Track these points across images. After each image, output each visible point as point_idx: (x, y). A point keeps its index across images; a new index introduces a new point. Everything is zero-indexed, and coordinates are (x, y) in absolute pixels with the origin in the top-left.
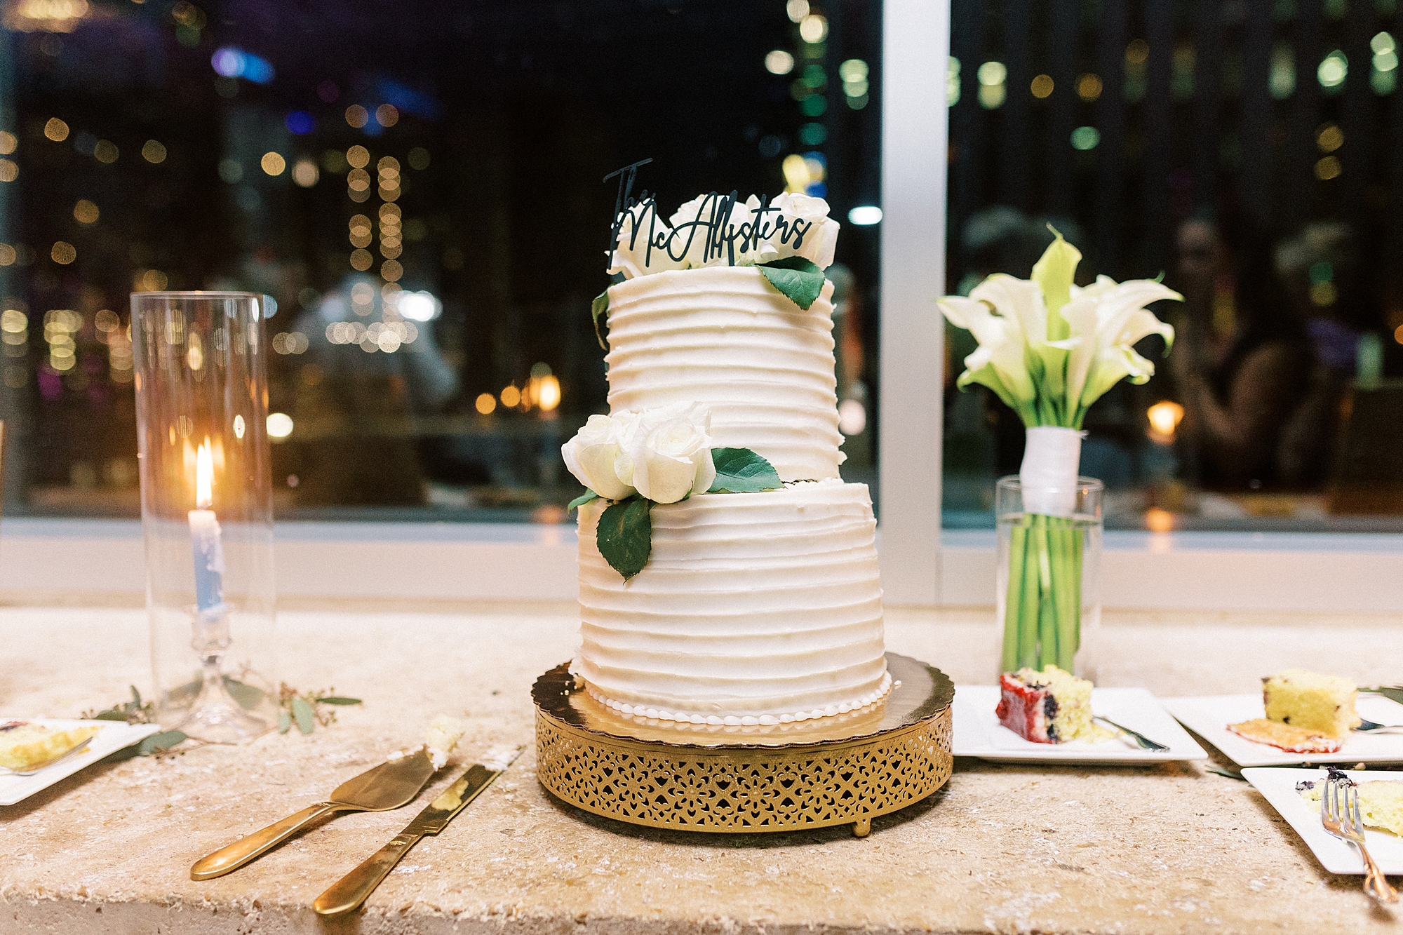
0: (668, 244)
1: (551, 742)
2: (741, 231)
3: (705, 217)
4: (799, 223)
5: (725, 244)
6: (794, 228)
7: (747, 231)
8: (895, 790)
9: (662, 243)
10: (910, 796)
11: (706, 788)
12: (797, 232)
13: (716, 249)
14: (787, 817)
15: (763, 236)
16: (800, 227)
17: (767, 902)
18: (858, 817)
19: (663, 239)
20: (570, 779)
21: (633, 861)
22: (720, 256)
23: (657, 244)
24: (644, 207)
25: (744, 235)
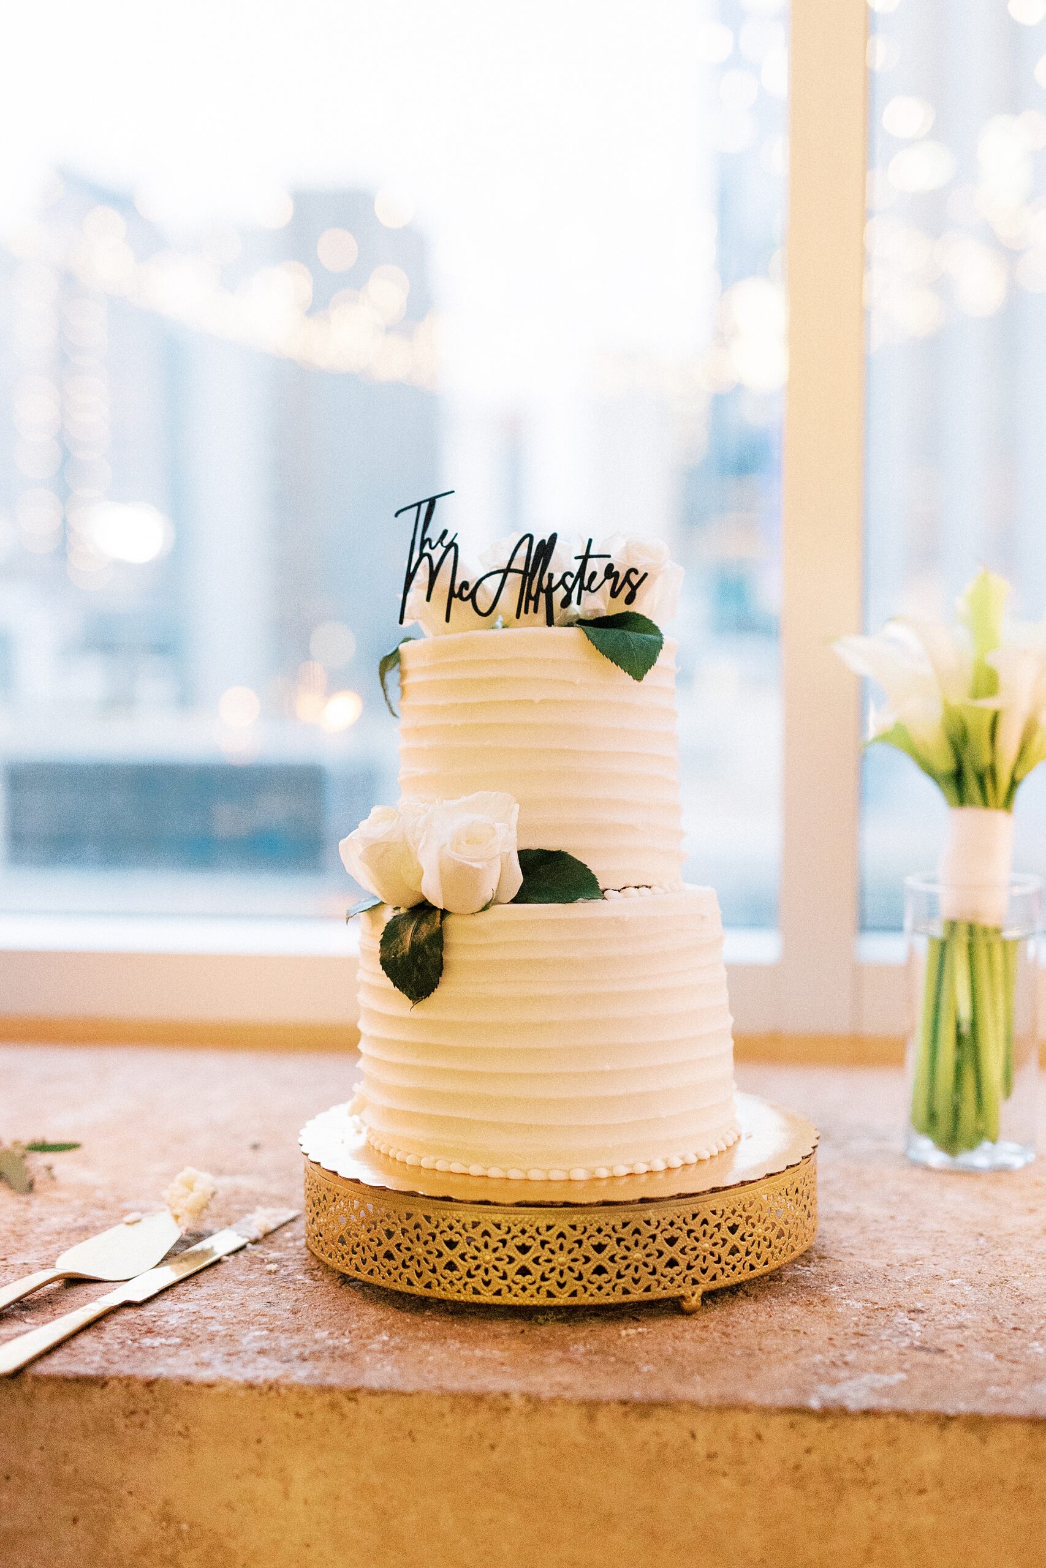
0: (472, 596)
1: (322, 1200)
2: (562, 582)
3: (519, 564)
4: (633, 574)
5: (542, 596)
6: (627, 579)
7: (569, 581)
8: (732, 1259)
9: (466, 593)
10: (752, 1268)
11: (502, 1252)
12: (630, 584)
13: (532, 603)
14: (600, 1288)
15: (588, 588)
16: (635, 579)
17: (566, 1379)
18: (686, 1290)
19: (467, 589)
20: (343, 1243)
21: (417, 1338)
22: (535, 611)
23: (460, 595)
24: (444, 549)
25: (566, 587)
